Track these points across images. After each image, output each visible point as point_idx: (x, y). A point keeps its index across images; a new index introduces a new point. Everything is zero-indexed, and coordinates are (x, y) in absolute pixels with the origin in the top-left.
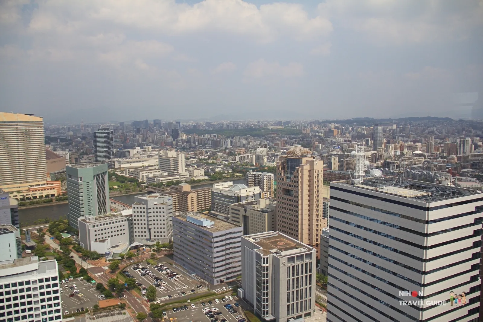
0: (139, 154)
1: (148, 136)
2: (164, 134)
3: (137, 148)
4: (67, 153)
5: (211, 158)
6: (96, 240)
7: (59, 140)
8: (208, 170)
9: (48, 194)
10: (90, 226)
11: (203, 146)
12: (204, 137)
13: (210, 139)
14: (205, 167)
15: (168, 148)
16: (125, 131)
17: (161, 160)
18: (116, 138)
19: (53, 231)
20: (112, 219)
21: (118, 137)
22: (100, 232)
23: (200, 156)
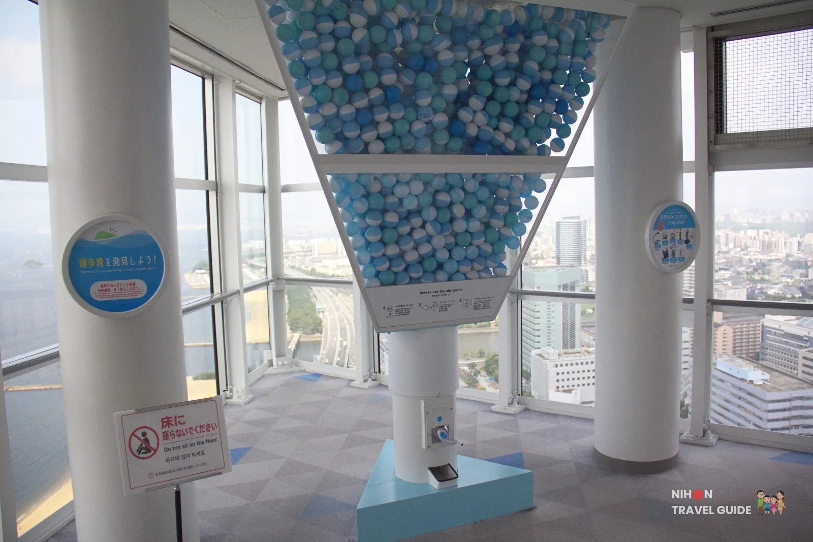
5: (759, 271)
6: (558, 388)
8: (753, 291)
10: (550, 365)
11: (742, 250)
12: (745, 234)
13: (757, 238)
14: (748, 287)
19: (491, 370)
20: (585, 358)
22: (566, 376)
23: (739, 267)
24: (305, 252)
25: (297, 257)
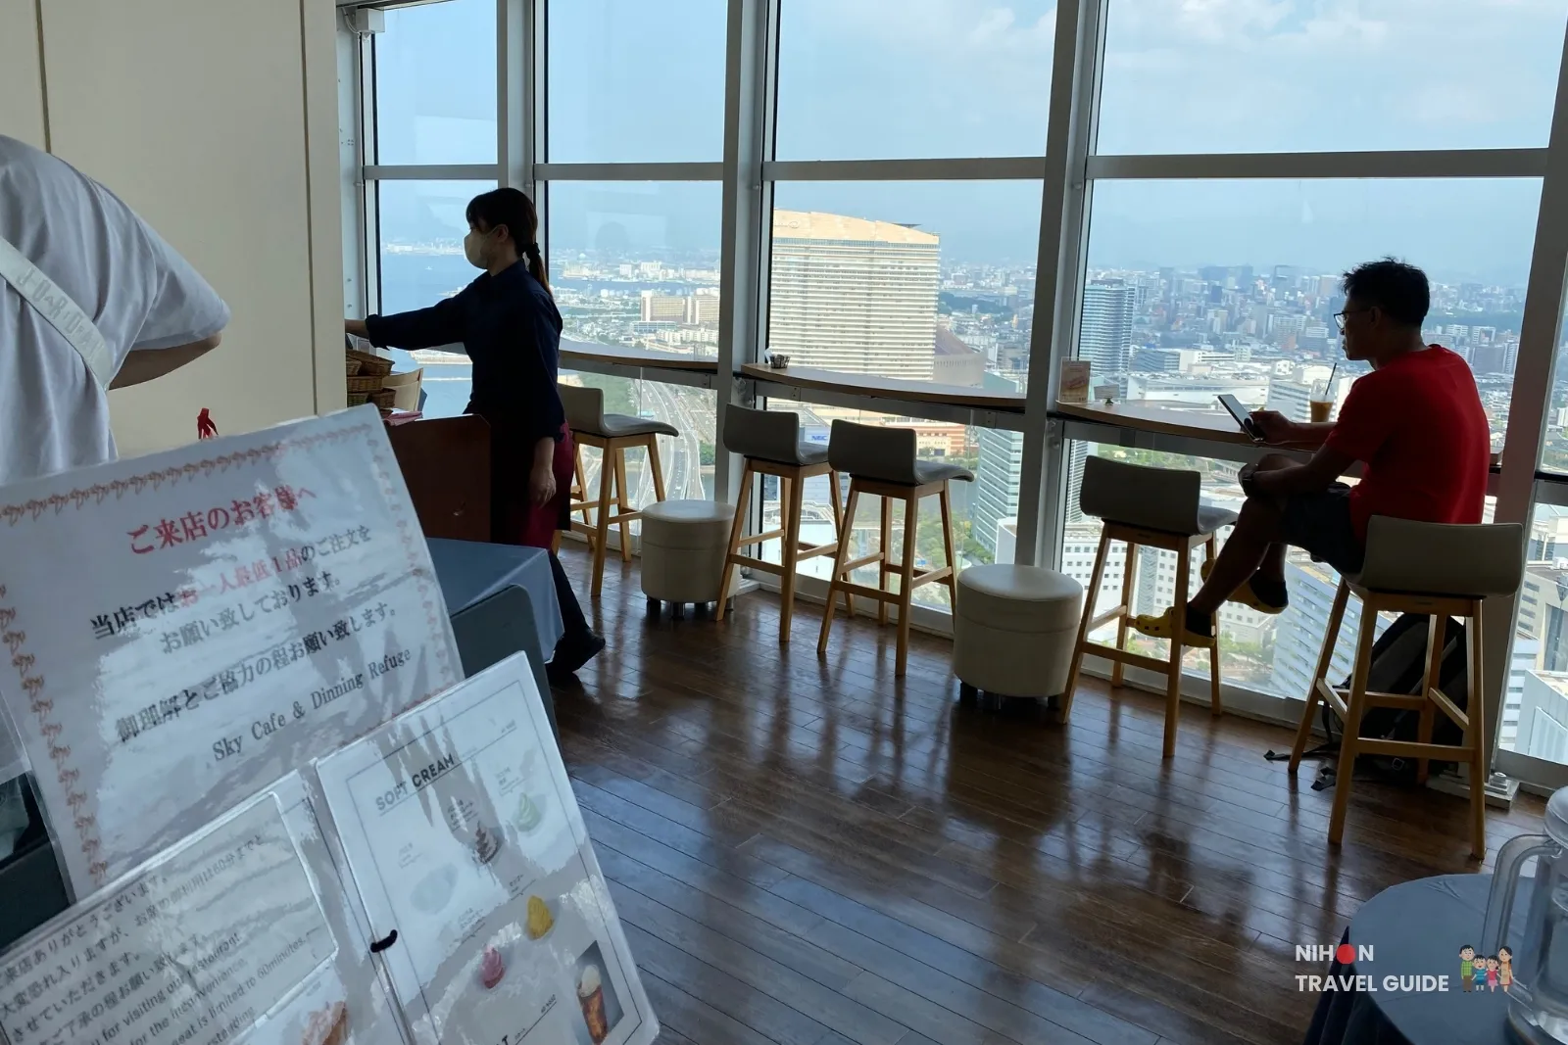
0: (1208, 365)
1: (1245, 314)
2: (1302, 312)
3: (1203, 347)
4: (994, 344)
7: (975, 307)
9: (929, 446)
12: (1443, 332)
13: (1468, 340)
15: (1308, 357)
16: (1172, 294)
17: (1277, 390)
18: (1143, 311)
19: (927, 546)
21: (1150, 310)
24: (628, 312)
25: (613, 321)
